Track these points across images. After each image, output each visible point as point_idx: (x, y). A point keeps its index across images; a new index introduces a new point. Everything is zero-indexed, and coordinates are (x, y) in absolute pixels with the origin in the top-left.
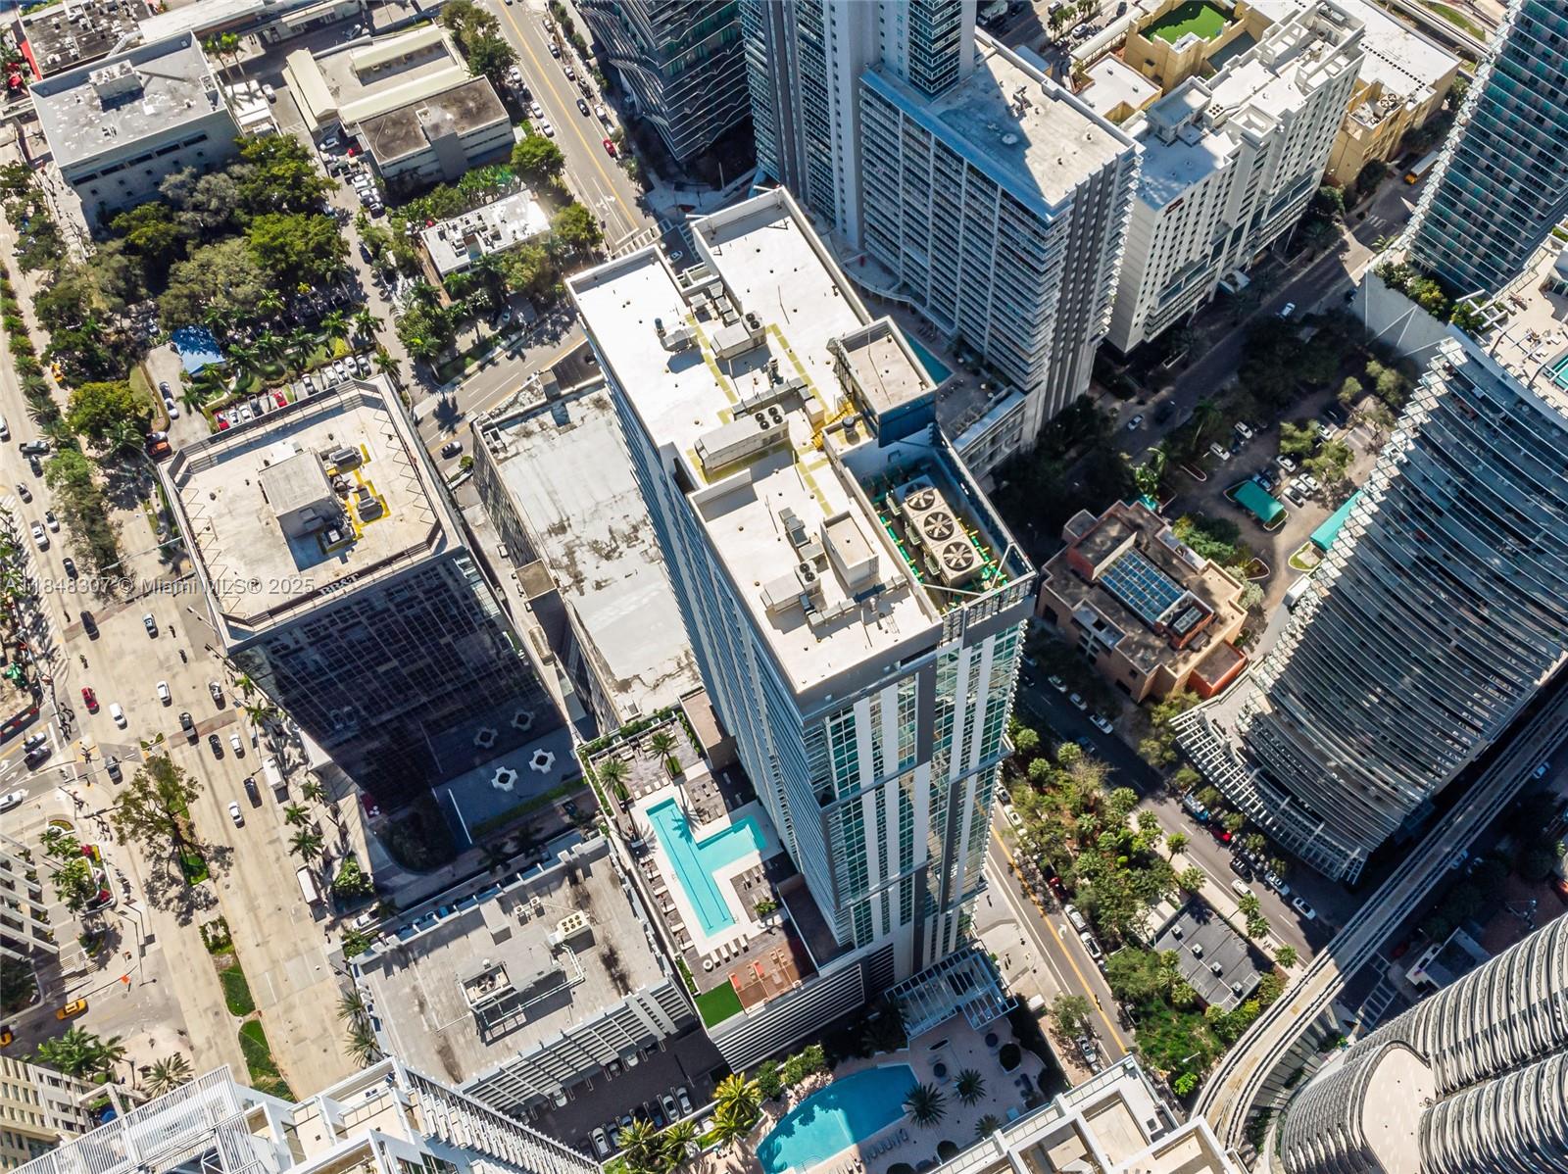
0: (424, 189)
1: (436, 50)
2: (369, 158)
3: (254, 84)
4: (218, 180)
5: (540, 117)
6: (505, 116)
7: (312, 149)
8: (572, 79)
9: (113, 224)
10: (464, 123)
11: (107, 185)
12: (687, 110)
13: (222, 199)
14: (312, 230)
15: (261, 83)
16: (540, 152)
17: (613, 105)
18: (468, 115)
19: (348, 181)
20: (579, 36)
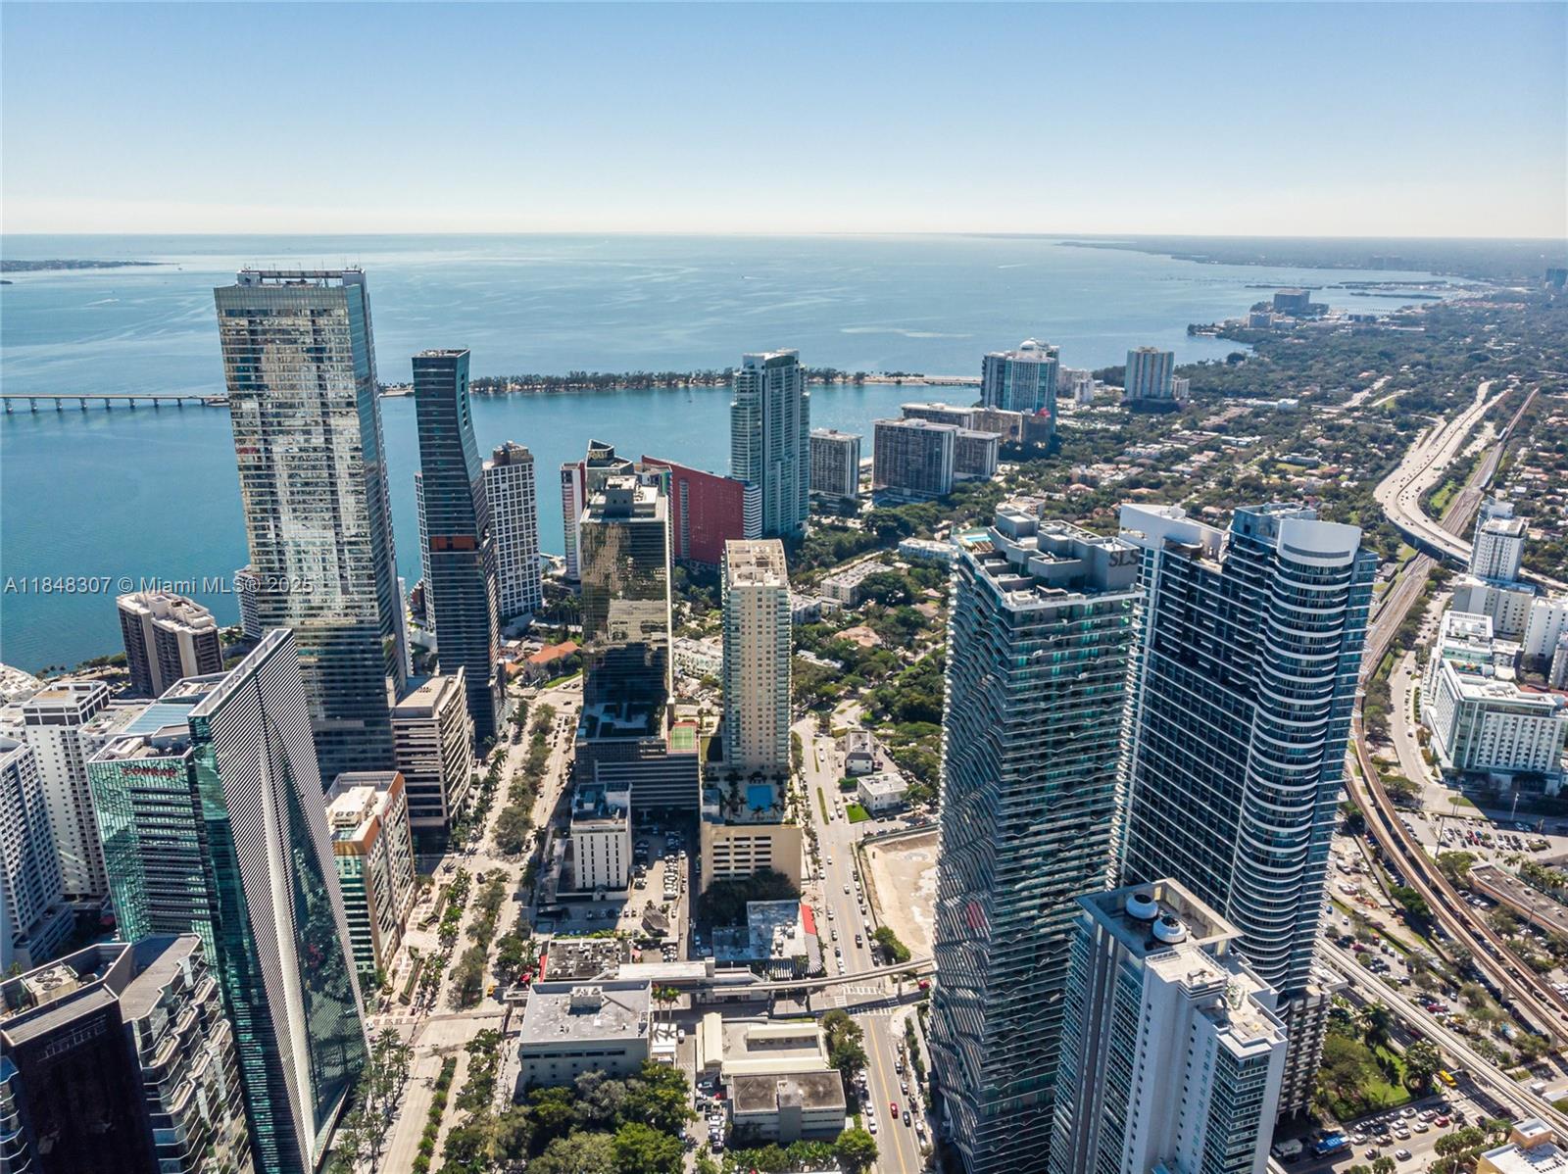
0: (759, 1143)
1: (810, 1042)
2: (729, 1105)
3: (674, 1027)
4: (617, 1086)
5: (870, 1115)
6: (843, 1106)
7: (692, 1085)
8: (905, 1093)
9: (531, 1094)
10: (810, 1102)
11: (542, 1065)
12: (992, 1148)
13: (612, 1101)
14: (664, 1146)
15: (679, 1028)
16: (861, 1143)
17: (931, 1124)
18: (815, 1096)
19: (706, 1118)
20: (922, 1063)
